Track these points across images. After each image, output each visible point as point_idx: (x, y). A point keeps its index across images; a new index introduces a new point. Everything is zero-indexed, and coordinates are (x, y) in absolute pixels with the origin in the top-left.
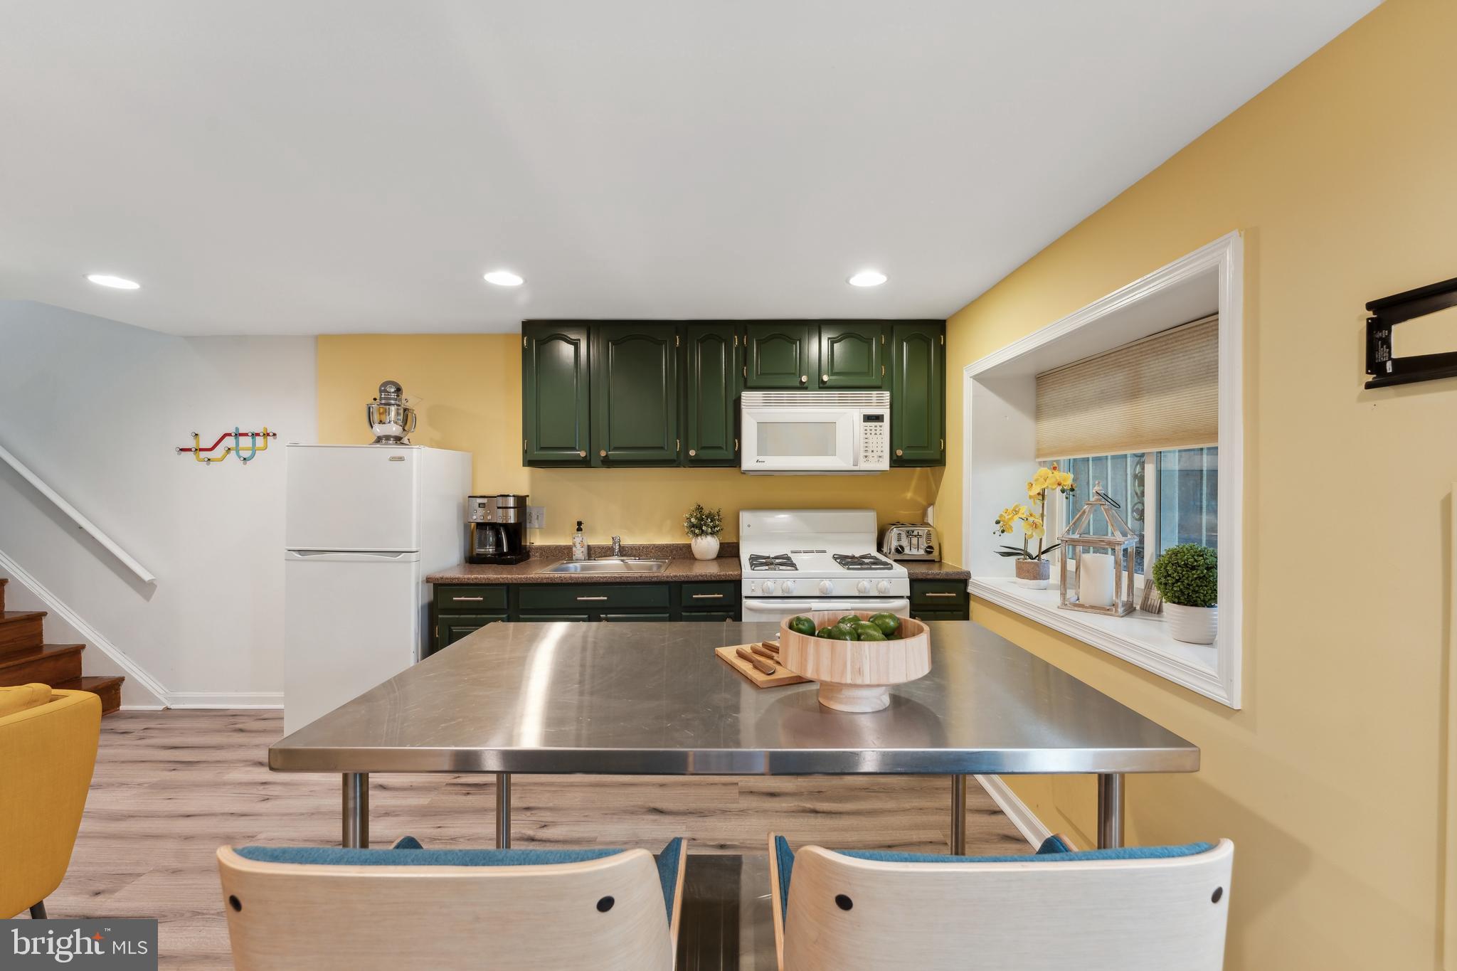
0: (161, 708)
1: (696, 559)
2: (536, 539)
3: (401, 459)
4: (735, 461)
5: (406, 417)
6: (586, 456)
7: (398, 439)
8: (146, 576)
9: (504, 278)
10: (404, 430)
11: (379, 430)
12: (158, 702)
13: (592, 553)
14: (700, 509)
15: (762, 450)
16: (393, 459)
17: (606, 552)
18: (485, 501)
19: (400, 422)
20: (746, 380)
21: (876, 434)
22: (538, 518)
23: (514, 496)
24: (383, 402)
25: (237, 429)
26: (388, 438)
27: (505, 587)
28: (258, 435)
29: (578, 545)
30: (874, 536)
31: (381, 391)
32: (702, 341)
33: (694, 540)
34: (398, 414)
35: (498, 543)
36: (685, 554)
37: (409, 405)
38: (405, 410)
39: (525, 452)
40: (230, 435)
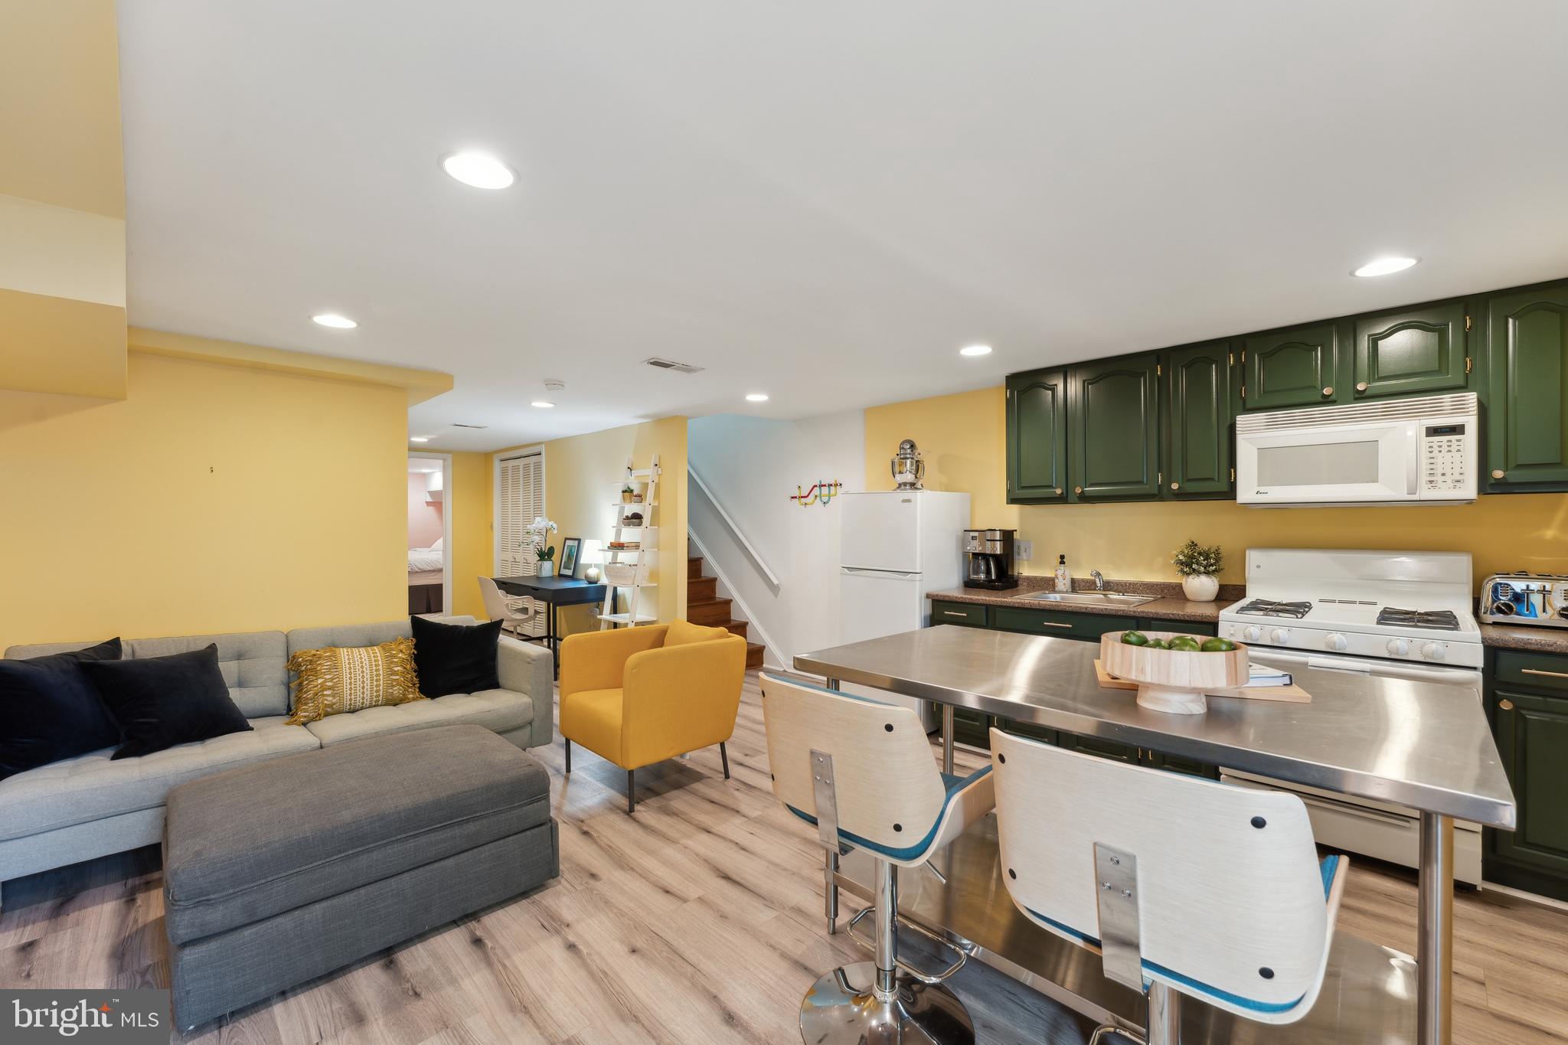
0: (782, 670)
1: (1189, 600)
2: (1025, 569)
3: (909, 501)
4: (1230, 493)
5: (918, 466)
6: (1062, 493)
7: (913, 485)
8: (776, 582)
9: (977, 351)
10: (916, 477)
11: (900, 478)
12: (781, 666)
13: (1076, 586)
14: (1193, 545)
15: (1265, 478)
16: (905, 501)
17: (1089, 586)
18: (976, 534)
19: (913, 471)
20: (1244, 400)
21: (1449, 451)
22: (1025, 551)
23: (1000, 530)
24: (902, 456)
25: (820, 482)
26: (905, 484)
27: (984, 607)
28: (831, 485)
29: (1059, 577)
30: (1468, 589)
31: (900, 449)
32: (1188, 366)
33: (1184, 579)
34: (912, 465)
35: (988, 572)
36: (1176, 593)
37: (920, 458)
38: (917, 461)
39: (1008, 491)
40: (816, 486)
